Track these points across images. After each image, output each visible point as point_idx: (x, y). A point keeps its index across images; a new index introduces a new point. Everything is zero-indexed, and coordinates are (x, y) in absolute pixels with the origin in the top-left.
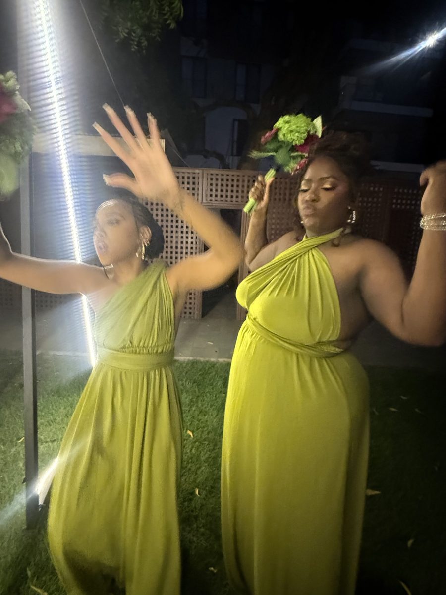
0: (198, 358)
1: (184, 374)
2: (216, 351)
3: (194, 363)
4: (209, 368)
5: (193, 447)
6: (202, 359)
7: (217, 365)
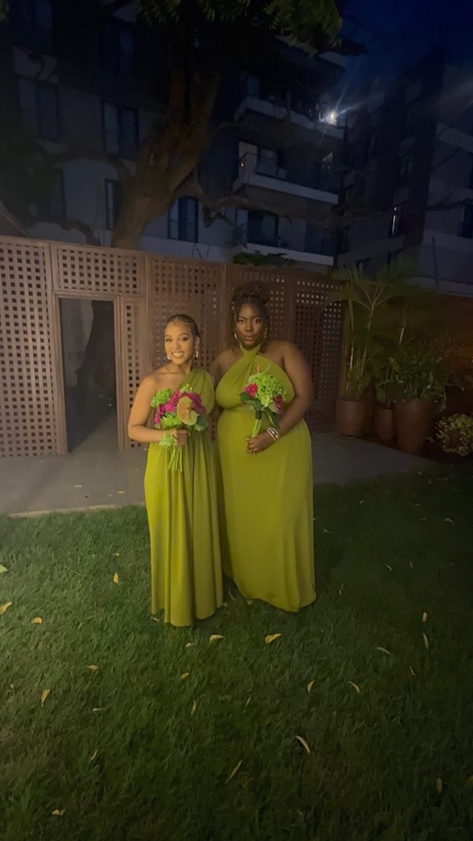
0: (59, 511)
1: (34, 536)
2: (86, 497)
3: (50, 519)
4: (74, 522)
5: (39, 641)
6: (64, 511)
7: (87, 516)
